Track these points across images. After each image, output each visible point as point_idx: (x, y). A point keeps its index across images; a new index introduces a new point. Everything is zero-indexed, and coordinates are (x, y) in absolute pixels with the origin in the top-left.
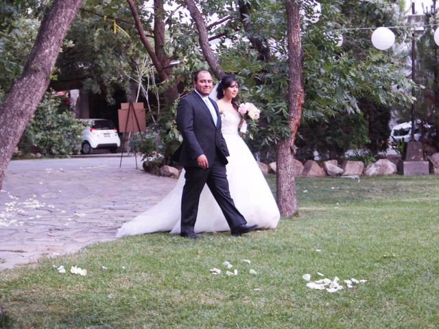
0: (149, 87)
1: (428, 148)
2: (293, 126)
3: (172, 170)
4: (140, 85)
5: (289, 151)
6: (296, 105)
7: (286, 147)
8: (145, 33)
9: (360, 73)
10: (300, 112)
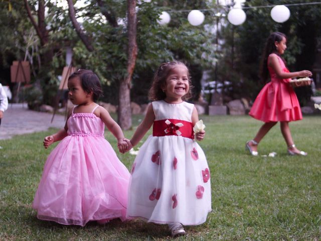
0: (33, 54)
1: (227, 98)
2: (130, 69)
3: (48, 108)
4: (27, 53)
5: (127, 87)
6: (132, 55)
7: (125, 84)
8: (32, 12)
9: (175, 36)
10: (134, 60)
